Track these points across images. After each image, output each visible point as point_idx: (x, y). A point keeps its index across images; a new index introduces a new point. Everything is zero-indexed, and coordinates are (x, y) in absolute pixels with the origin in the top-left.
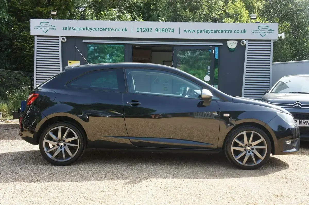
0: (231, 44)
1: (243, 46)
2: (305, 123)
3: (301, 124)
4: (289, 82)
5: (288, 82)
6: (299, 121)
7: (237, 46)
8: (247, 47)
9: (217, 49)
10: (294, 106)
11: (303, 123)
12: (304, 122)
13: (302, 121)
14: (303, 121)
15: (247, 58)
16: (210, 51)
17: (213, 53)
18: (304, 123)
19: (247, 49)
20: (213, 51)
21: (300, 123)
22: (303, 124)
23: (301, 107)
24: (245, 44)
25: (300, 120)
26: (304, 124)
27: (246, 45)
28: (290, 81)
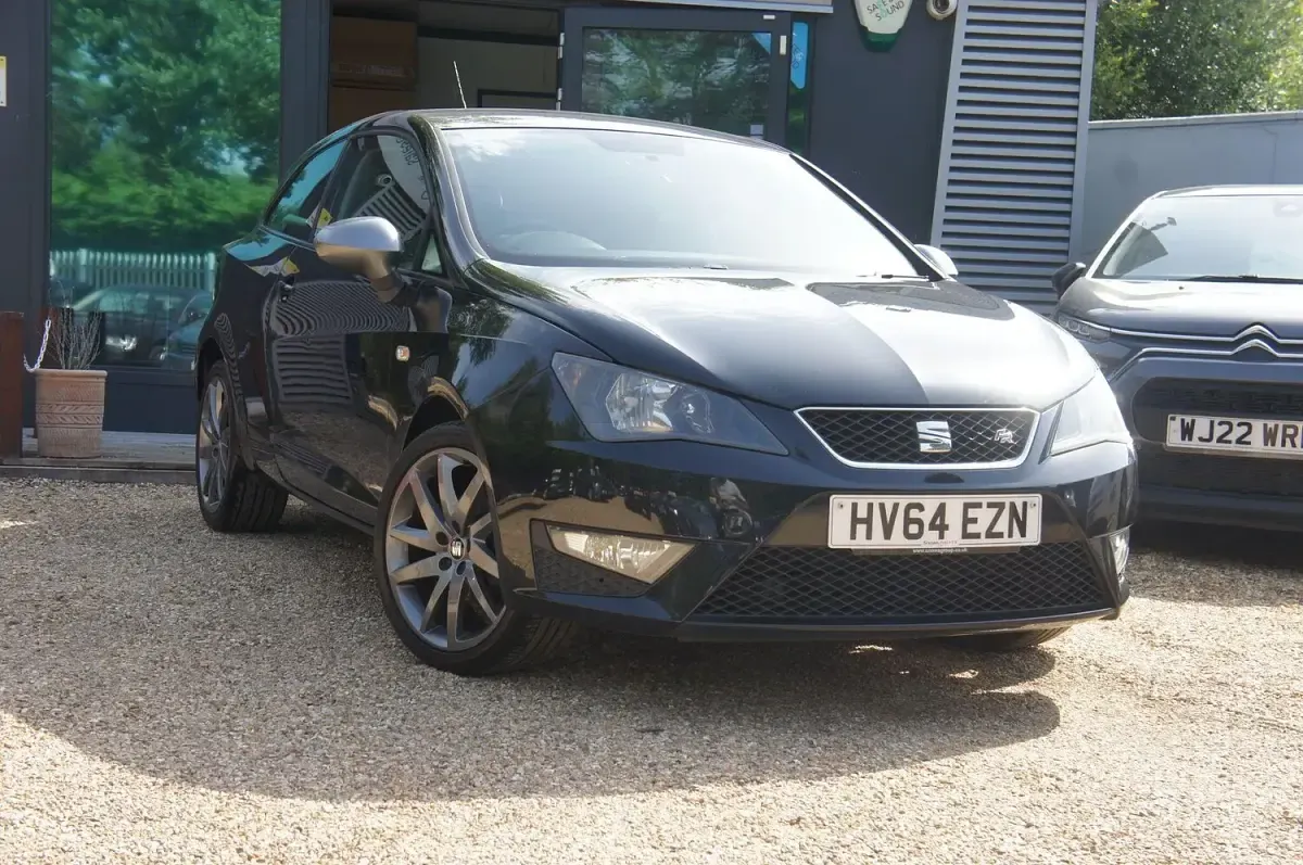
0: (875, 7)
1: (939, 21)
2: (1292, 438)
3: (1273, 444)
4: (1169, 226)
5: (1164, 225)
6: (1265, 425)
7: (905, 23)
8: (961, 28)
9: (801, 32)
10: (1237, 350)
11: (1285, 435)
12: (1290, 431)
13: (1276, 426)
14: (1285, 427)
15: (957, 89)
16: (764, 39)
17: (783, 50)
18: (1290, 436)
19: (959, 40)
20: (783, 39)
21: (1269, 437)
22: (1283, 444)
23: (1272, 350)
24: (950, 11)
25: (1271, 424)
26: (1288, 440)
27: (953, 15)
28: (1172, 221)
